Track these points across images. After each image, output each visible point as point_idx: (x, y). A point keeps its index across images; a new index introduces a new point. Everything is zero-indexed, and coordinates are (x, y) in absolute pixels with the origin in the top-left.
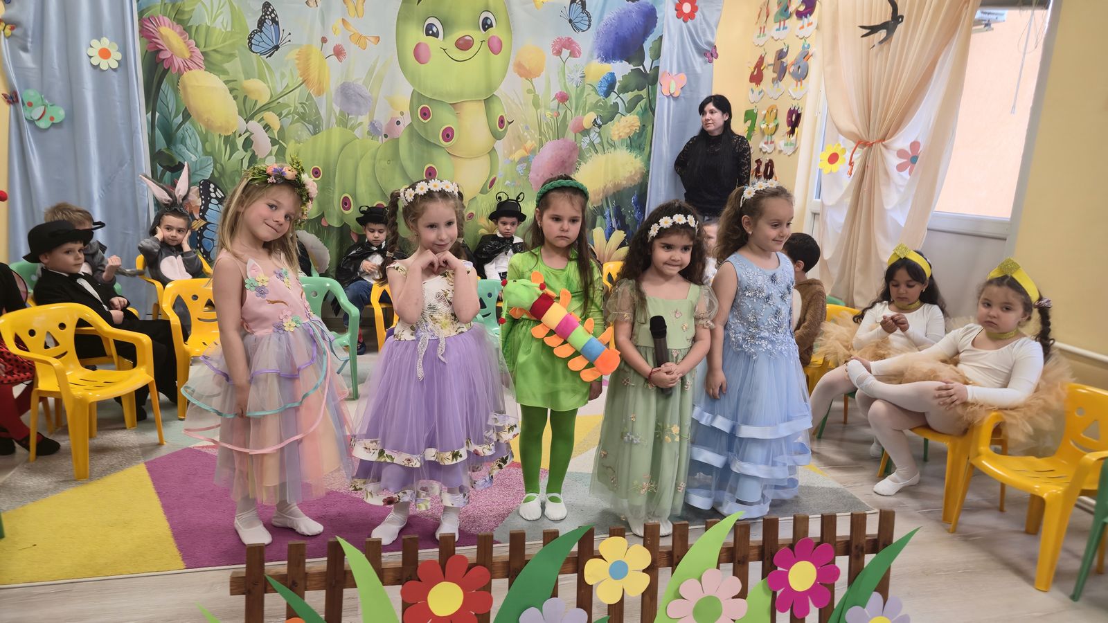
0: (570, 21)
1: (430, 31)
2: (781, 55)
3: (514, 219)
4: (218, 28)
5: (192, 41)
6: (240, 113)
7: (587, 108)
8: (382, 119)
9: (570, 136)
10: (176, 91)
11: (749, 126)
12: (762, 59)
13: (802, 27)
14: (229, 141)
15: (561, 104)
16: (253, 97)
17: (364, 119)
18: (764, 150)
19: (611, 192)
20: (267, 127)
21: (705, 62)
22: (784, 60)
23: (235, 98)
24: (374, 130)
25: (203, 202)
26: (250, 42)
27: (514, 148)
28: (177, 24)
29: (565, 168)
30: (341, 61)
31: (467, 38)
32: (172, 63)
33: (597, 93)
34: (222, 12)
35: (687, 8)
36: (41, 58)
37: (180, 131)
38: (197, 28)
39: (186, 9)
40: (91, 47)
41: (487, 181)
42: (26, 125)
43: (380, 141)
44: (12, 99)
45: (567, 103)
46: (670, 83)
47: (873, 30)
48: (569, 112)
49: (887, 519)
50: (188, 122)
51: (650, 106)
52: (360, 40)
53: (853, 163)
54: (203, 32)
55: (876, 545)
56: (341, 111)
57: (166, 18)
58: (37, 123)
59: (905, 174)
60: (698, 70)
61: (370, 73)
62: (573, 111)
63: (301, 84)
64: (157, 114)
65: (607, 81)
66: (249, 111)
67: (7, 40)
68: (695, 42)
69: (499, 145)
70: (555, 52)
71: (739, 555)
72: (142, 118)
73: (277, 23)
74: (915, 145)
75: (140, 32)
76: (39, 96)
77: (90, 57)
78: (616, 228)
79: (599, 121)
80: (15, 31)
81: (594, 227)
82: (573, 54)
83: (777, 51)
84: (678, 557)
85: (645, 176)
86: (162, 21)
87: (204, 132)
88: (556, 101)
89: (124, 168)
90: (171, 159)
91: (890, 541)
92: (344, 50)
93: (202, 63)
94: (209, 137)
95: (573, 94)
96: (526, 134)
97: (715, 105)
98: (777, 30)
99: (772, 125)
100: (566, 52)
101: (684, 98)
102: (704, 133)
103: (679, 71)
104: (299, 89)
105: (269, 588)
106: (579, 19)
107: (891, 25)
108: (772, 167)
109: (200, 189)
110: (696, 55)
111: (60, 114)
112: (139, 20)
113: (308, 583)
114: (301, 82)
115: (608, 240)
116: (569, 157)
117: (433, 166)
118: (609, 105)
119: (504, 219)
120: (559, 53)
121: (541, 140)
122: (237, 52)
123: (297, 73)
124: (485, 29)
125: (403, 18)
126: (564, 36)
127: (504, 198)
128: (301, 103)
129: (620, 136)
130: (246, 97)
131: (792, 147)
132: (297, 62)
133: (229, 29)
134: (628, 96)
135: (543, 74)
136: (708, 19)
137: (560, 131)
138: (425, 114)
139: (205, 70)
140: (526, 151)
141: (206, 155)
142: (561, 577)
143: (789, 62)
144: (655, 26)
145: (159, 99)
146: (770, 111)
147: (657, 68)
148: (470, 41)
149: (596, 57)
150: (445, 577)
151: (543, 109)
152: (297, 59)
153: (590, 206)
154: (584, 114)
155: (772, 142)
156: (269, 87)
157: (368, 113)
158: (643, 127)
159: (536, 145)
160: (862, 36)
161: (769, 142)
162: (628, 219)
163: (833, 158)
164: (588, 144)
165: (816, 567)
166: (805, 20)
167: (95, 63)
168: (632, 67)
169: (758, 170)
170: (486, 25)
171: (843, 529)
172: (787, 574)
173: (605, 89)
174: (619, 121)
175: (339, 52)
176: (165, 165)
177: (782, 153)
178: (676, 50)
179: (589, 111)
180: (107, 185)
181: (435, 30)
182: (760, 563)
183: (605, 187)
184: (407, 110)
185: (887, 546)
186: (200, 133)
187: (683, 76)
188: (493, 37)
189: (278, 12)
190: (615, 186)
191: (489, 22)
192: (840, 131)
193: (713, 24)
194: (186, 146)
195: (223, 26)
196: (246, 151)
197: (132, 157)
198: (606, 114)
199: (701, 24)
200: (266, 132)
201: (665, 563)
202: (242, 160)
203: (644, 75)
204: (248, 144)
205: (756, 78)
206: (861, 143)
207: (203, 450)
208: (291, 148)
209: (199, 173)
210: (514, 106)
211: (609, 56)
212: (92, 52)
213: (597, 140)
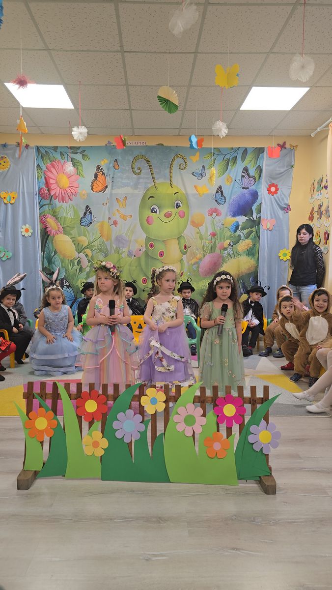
0: (216, 201)
1: (153, 211)
2: (320, 206)
3: (189, 290)
4: (69, 217)
5: (59, 223)
6: (76, 250)
7: (225, 238)
8: (134, 248)
9: (217, 251)
10: (52, 243)
12: (313, 209)
13: (327, 193)
14: (72, 261)
15: (213, 237)
16: (81, 243)
17: (125, 250)
19: (240, 276)
22: (321, 209)
23: (74, 244)
24: (130, 254)
25: (61, 287)
26: (81, 222)
27: (191, 258)
28: (54, 217)
29: (216, 266)
30: (116, 227)
31: (170, 212)
32: (51, 232)
33: (230, 231)
34: (70, 211)
35: (273, 189)
36: (5, 234)
37: (53, 259)
38: (61, 218)
39: (57, 211)
40: (22, 228)
41: (179, 274)
45: (216, 237)
46: (266, 225)
48: (217, 241)
50: (56, 255)
51: (257, 235)
52: (124, 217)
54: (63, 219)
55: (262, 401)
56: (116, 247)
57: (50, 215)
58: (2, 258)
60: (281, 216)
61: (128, 230)
62: (219, 240)
63: (100, 237)
64: (45, 253)
65: (235, 225)
66: (80, 249)
68: (278, 204)
69: (184, 257)
70: (209, 215)
71: (202, 399)
72: (39, 254)
73: (91, 213)
75: (40, 221)
77: (22, 232)
78: (242, 293)
79: (232, 244)
82: (217, 215)
83: (318, 205)
84: (177, 399)
85: (257, 267)
86: (48, 216)
88: (211, 236)
89: (32, 275)
90: (50, 270)
91: (268, 399)
92: (117, 222)
93: (62, 231)
94: (64, 261)
95: (218, 233)
96: (197, 251)
98: (318, 195)
99: (318, 240)
100: (214, 215)
101: (275, 230)
103: (272, 218)
104: (99, 239)
105: (34, 397)
106: (220, 200)
109: (60, 282)
110: (279, 210)
111: (10, 254)
112: (40, 217)
113: (46, 397)
116: (218, 261)
118: (237, 236)
119: (185, 291)
120: (211, 215)
121: (204, 254)
122: (75, 226)
123: (99, 232)
124: (177, 208)
125: (142, 207)
126: (213, 207)
128: (100, 245)
129: (243, 250)
130: (79, 243)
131: (327, 250)
133: (73, 217)
134: (245, 231)
135: (204, 225)
136: (285, 193)
137: (212, 250)
138: (152, 246)
139: (63, 234)
140: (197, 258)
142: (133, 402)
143: (323, 210)
144: (258, 199)
145: (46, 247)
147: (260, 217)
149: (229, 215)
150: (91, 398)
151: (204, 241)
152: (99, 227)
154: (224, 241)
156: (88, 239)
157: (127, 247)
158: (254, 244)
159: (201, 256)
164: (227, 254)
165: (235, 407)
167: (23, 234)
168: (247, 218)
170: (178, 206)
172: (223, 409)
173: (234, 229)
174: (242, 243)
175: (115, 223)
178: (269, 209)
179: (227, 239)
180: (26, 282)
181: (155, 210)
184: (144, 245)
185: (266, 401)
186: (61, 259)
187: (274, 221)
188: (181, 211)
189: (91, 209)
190: (241, 273)
193: (287, 196)
194: (55, 264)
195: (71, 216)
196: (78, 266)
197: (35, 270)
198: (235, 240)
199: (281, 195)
200: (86, 257)
201: (172, 400)
202: (77, 269)
203: (253, 221)
204: (79, 262)
205: (310, 218)
210: (191, 240)
211: (235, 214)
212: (22, 230)
213: (231, 253)
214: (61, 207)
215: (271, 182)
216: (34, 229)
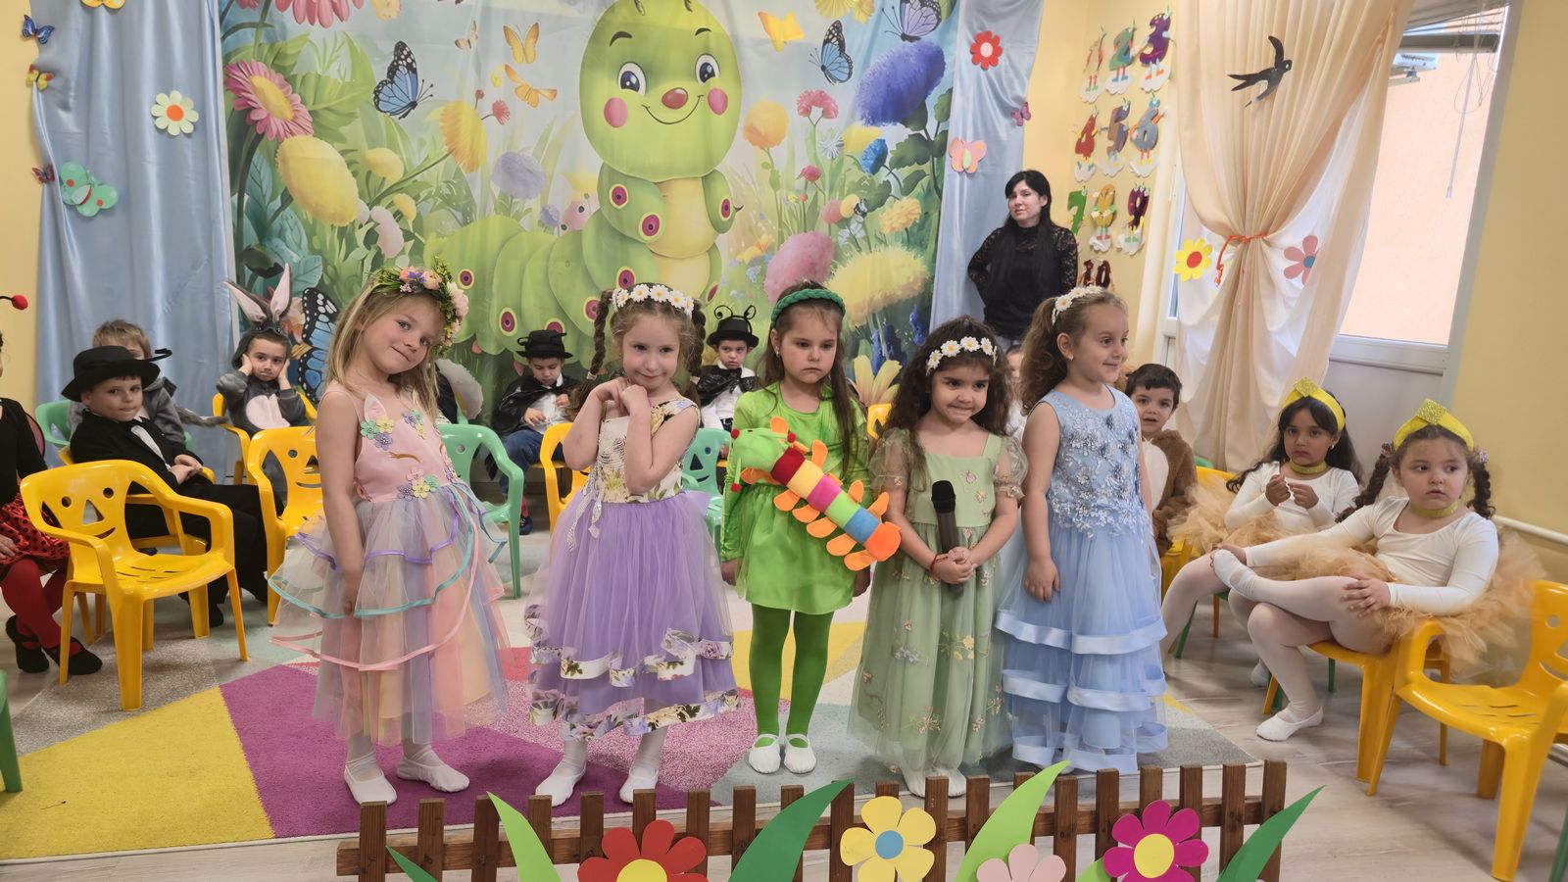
0: (823, 68)
1: (626, 82)
2: (1120, 115)
3: (741, 343)
4: (332, 77)
5: (297, 96)
6: (361, 196)
7: (846, 189)
8: (559, 204)
9: (822, 227)
10: (273, 165)
11: (1075, 213)
12: (1092, 121)
13: (1150, 77)
14: (345, 234)
15: (809, 182)
16: (379, 173)
17: (534, 204)
18: (1096, 248)
19: (880, 307)
20: (398, 215)
21: (1013, 126)
22: (1122, 122)
23: (355, 174)
24: (547, 219)
25: (308, 319)
26: (377, 97)
27: (743, 245)
28: (277, 72)
29: (815, 273)
30: (503, 124)
31: (679, 91)
32: (268, 127)
33: (860, 168)
34: (338, 57)
35: (986, 50)
36: (87, 120)
37: (278, 220)
38: (304, 77)
39: (290, 52)
40: (157, 103)
41: (704, 292)
42: (64, 212)
43: (557, 234)
44: (46, 175)
45: (819, 182)
46: (963, 156)
47: (1249, 80)
48: (820, 194)
49: (1275, 774)
50: (288, 208)
51: (936, 187)
52: (529, 95)
53: (1223, 266)
54: (311, 83)
55: (1260, 812)
56: (501, 192)
57: (261, 65)
58: (79, 209)
59: (1297, 281)
60: (1003, 135)
61: (543, 139)
62: (827, 193)
63: (447, 156)
64: (246, 197)
65: (874, 151)
66: (374, 192)
67: (40, 94)
68: (998, 98)
69: (722, 240)
70: (801, 110)
71: (1062, 824)
72: (225, 202)
73: (414, 71)
74: (1310, 241)
75: (226, 83)
76: (83, 171)
77: (155, 118)
78: (887, 356)
79: (863, 207)
80: (52, 83)
81: (855, 354)
82: (826, 114)
83: (1114, 110)
84: (974, 826)
85: (929, 284)
86: (255, 68)
87: (311, 221)
88: (803, 179)
89: (198, 271)
90: (264, 259)
91: (1280, 806)
92: (507, 108)
93: (308, 125)
94: (317, 230)
95: (826, 169)
96: (760, 225)
97: (1029, 184)
98: (1116, 80)
99: (1107, 213)
100: (816, 111)
101: (983, 175)
102: (1012, 223)
103: (976, 137)
104: (444, 161)
105: (391, 866)
106: (833, 66)
107: (1274, 74)
108: (1108, 271)
109: (304, 302)
110: (998, 110)
111: (110, 196)
112: (224, 67)
113: (447, 860)
114: (446, 153)
115: (875, 374)
116: (821, 257)
117: (629, 269)
118: (877, 185)
119: (727, 343)
120: (807, 112)
121: (781, 233)
122: (358, 110)
123: (442, 140)
124: (704, 80)
125: (589, 64)
126: (814, 88)
127: (726, 314)
128: (446, 182)
129: (893, 229)
130: (369, 173)
131: (1136, 243)
132: (441, 124)
133: (348, 80)
134: (905, 172)
135: (785, 141)
136: (1017, 65)
137: (807, 221)
138: (619, 197)
139: (314, 136)
140: (760, 248)
141: (313, 254)
142: (807, 854)
143: (1131, 125)
144: (942, 75)
145: (249, 176)
146: (1106, 191)
147: (945, 133)
148: (681, 95)
149: (859, 117)
150: (641, 853)
151: (784, 191)
152: (442, 120)
153: (850, 326)
154: (842, 196)
155: (1108, 237)
156: (402, 159)
157: (539, 196)
158: (926, 214)
159: (774, 240)
160: (1234, 90)
161: (1104, 235)
162: (904, 345)
163: (1194, 260)
164: (848, 239)
165: (1174, 844)
166: (1153, 67)
167: (162, 127)
168: (910, 131)
169: (1087, 276)
170: (706, 74)
171: (1212, 788)
172: (1131, 853)
173: (872, 162)
174: (891, 207)
175: (500, 111)
176: (255, 267)
177: (1122, 253)
178: (971, 106)
179: (849, 193)
180: (175, 296)
181: (634, 80)
182: (1093, 837)
183: (872, 299)
184: (593, 191)
185: (1275, 813)
186: (305, 223)
187: (981, 146)
188: (715, 90)
189: (416, 55)
190: (886, 297)
191: (709, 70)
192: (1203, 221)
193: (1023, 73)
194: (285, 240)
195: (340, 75)
196: (369, 249)
197: (210, 256)
198: (873, 197)
199: (1006, 72)
200: (397, 221)
201: (956, 835)
202: (363, 260)
203: (928, 143)
204: (371, 238)
205: (1085, 147)
206: (1233, 238)
207: (301, 669)
208: (431, 244)
209: (301, 278)
210: (743, 186)
211: (876, 116)
212: (156, 110)
213: (860, 234)
214: (304, 38)
215: (982, 27)
216: (202, 109)
